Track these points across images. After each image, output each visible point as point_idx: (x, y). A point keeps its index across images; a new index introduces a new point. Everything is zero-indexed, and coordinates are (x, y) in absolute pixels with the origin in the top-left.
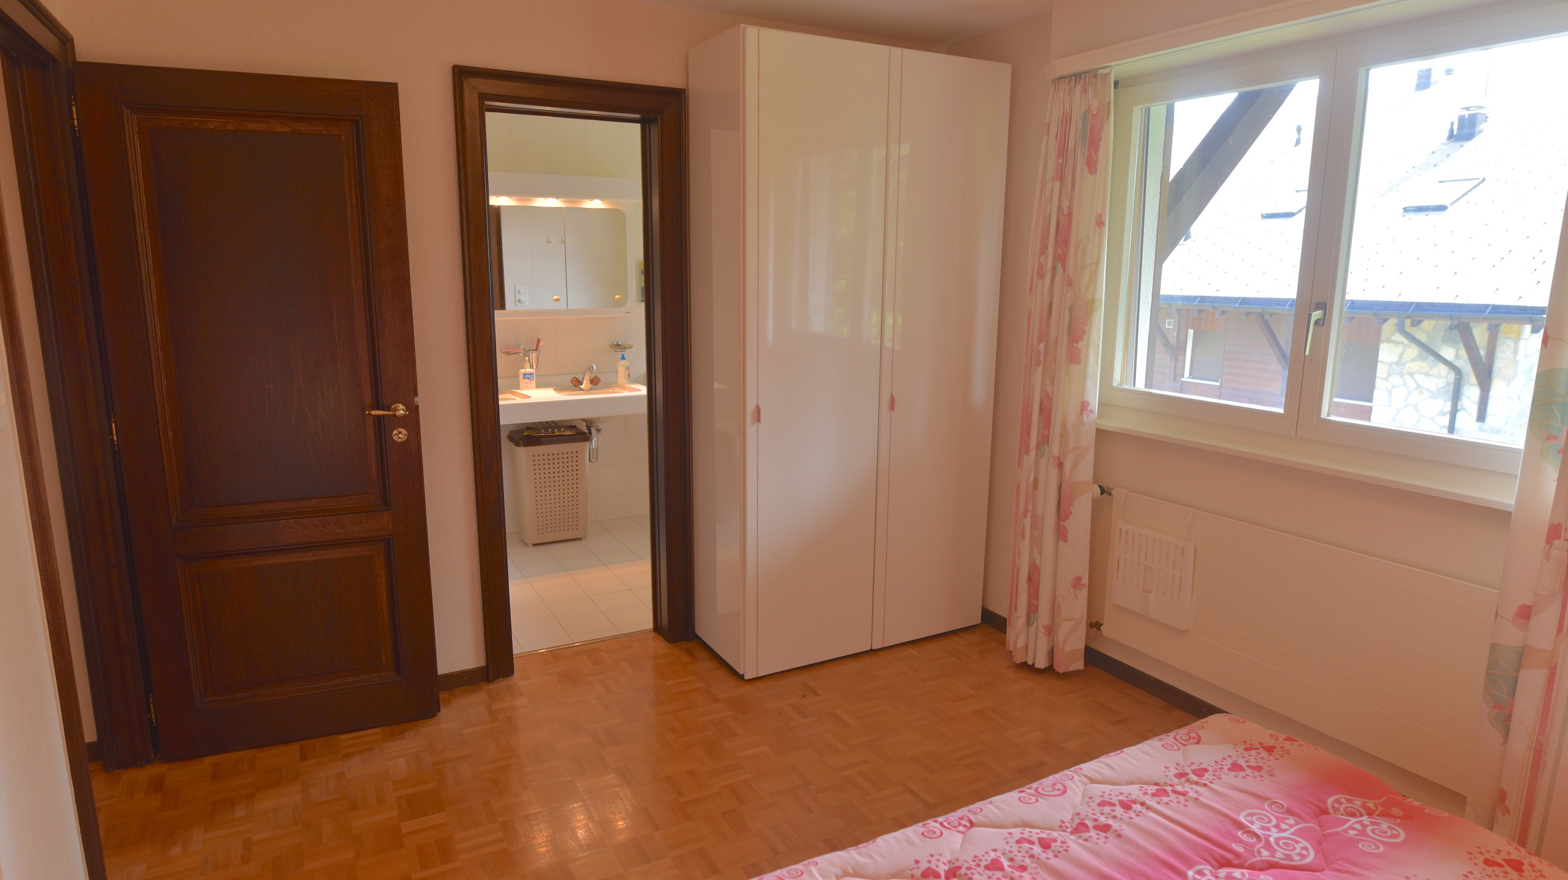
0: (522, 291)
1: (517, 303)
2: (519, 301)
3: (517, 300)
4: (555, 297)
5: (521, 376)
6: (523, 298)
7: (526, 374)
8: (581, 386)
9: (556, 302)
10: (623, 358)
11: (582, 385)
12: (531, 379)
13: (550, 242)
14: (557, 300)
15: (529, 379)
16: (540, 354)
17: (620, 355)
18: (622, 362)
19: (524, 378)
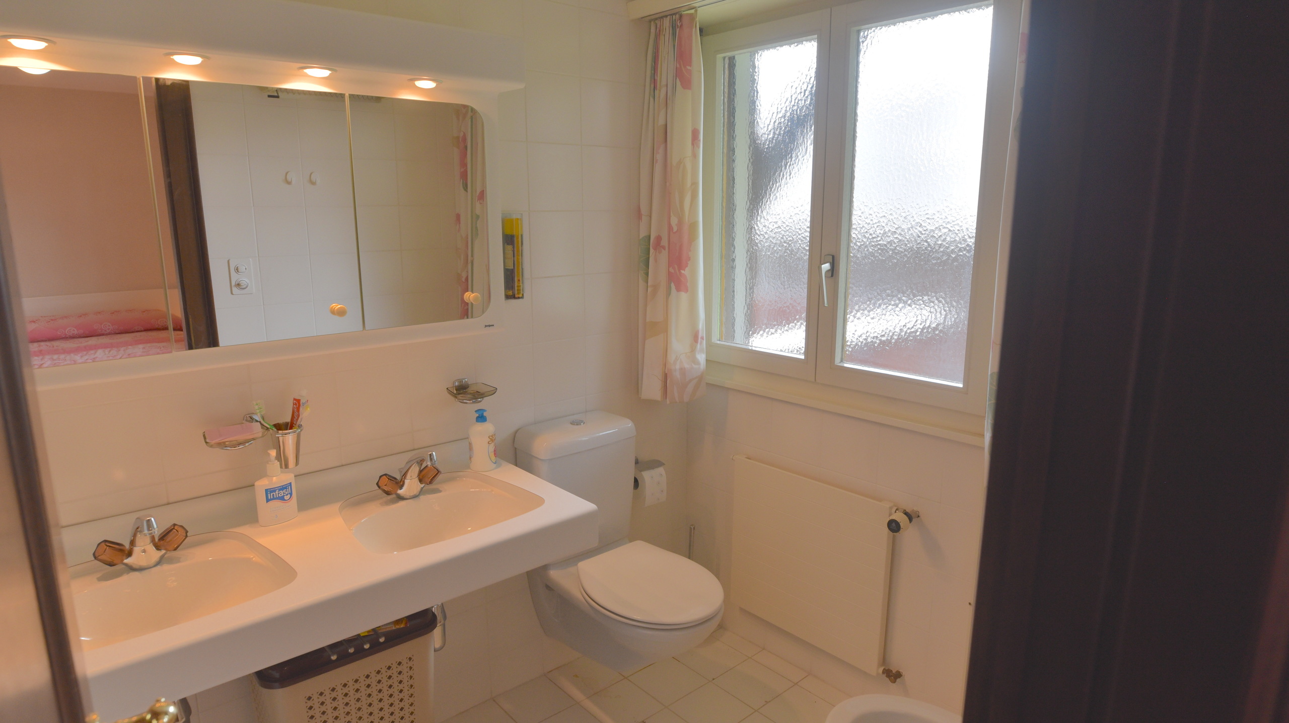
0: (242, 269)
1: (235, 290)
2: (238, 285)
3: (233, 283)
4: (337, 306)
5: (261, 497)
6: (245, 281)
7: (272, 490)
8: (400, 492)
9: (336, 317)
10: (481, 418)
11: (401, 487)
12: (287, 498)
13: (289, 183)
14: (341, 313)
15: (282, 498)
16: (302, 433)
17: (471, 408)
18: (480, 427)
19: (268, 500)
